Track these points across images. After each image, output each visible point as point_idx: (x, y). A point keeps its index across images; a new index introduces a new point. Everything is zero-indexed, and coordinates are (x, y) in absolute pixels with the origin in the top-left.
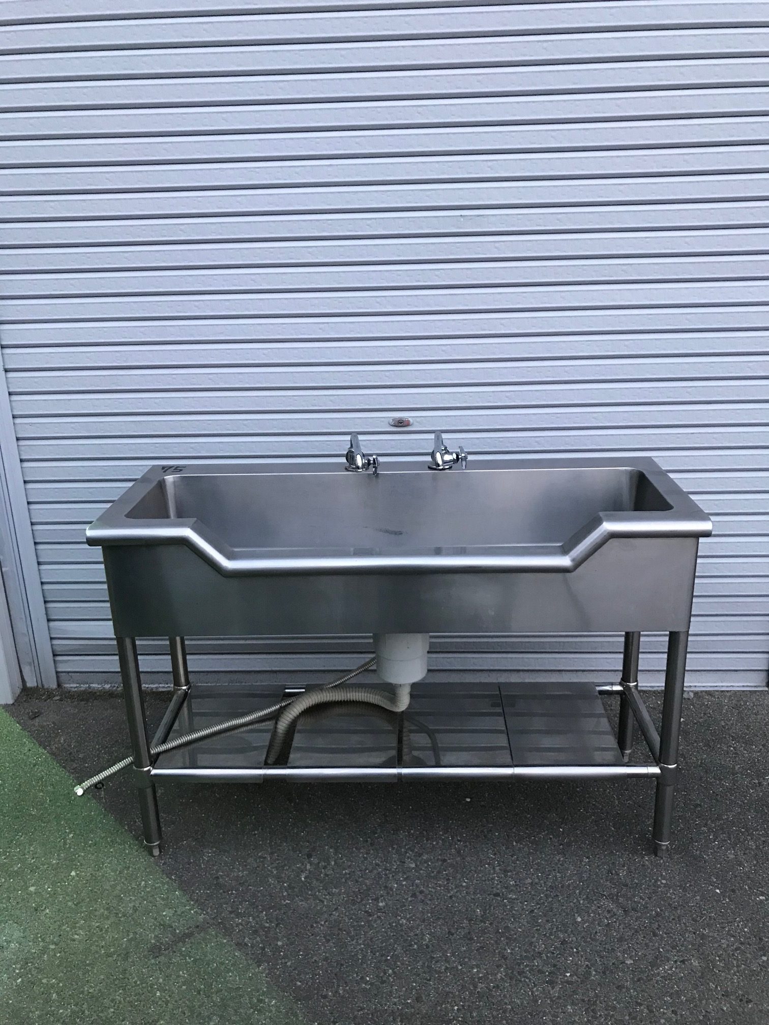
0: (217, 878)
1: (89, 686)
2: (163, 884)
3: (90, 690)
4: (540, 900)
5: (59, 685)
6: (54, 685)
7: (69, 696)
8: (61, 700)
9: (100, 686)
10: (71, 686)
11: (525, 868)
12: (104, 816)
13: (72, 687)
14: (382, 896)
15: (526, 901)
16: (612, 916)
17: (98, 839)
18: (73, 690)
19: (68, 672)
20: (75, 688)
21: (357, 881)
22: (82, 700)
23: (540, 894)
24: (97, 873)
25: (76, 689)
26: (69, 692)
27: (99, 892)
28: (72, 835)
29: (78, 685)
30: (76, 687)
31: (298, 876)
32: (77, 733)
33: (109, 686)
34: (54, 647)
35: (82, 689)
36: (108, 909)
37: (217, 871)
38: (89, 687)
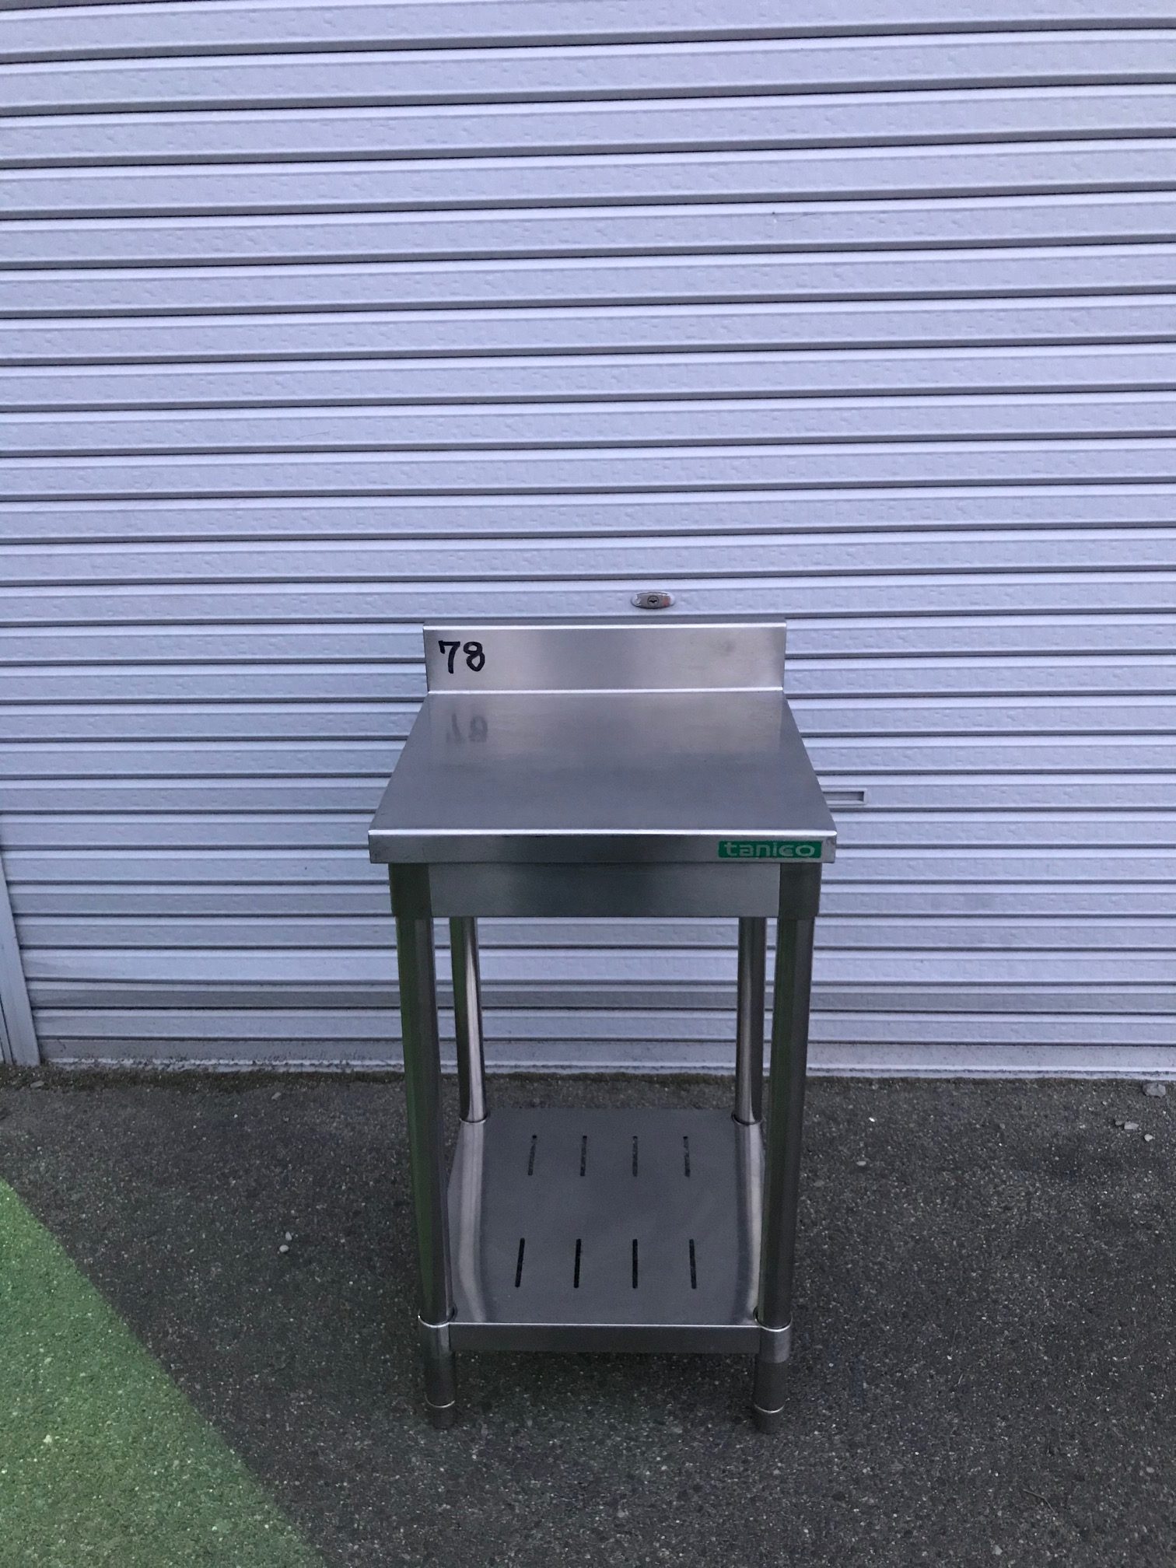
0: (316, 1454)
1: (96, 1061)
2: (214, 1466)
3: (98, 1070)
4: (922, 1507)
5: (43, 1060)
6: (34, 1062)
7: (58, 1080)
8: (46, 1087)
9: (114, 1062)
10: (65, 1061)
11: (889, 1438)
12: (110, 1322)
13: (65, 1064)
14: (623, 1496)
15: (896, 1512)
16: (1058, 1545)
17: (97, 1369)
18: (68, 1068)
19: (59, 1038)
20: (71, 1064)
21: (576, 1464)
22: (83, 1088)
23: (920, 1494)
24: (92, 1439)
25: (73, 1067)
26: (60, 1073)
27: (94, 1481)
28: (49, 1360)
29: (76, 1060)
30: (74, 1063)
31: (467, 1450)
32: (70, 1153)
33: (131, 1061)
34: (32, 994)
35: (84, 1067)
36: (110, 1516)
37: (315, 1439)
38: (96, 1064)
